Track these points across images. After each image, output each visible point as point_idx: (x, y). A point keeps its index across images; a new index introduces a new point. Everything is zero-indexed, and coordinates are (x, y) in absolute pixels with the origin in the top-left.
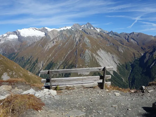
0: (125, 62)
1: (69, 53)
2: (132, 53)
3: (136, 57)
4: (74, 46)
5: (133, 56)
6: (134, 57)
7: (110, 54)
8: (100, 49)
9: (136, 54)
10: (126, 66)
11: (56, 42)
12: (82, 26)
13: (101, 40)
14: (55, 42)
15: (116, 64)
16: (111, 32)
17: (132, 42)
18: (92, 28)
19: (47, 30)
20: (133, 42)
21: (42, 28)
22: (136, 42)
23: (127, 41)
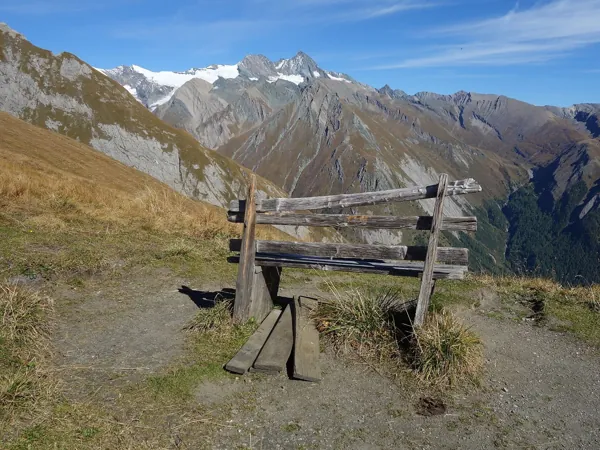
0: (484, 201)
1: (301, 169)
2: (496, 170)
3: (512, 181)
4: (315, 144)
5: (502, 178)
6: (506, 184)
7: (434, 172)
8: (406, 155)
9: (510, 173)
10: (490, 211)
11: (229, 127)
12: (277, 65)
13: (385, 120)
14: (227, 131)
15: (460, 206)
16: (384, 88)
17: (476, 128)
18: (316, 74)
19: (141, 75)
20: (481, 127)
21: (121, 68)
22: (490, 129)
23: (458, 123)
